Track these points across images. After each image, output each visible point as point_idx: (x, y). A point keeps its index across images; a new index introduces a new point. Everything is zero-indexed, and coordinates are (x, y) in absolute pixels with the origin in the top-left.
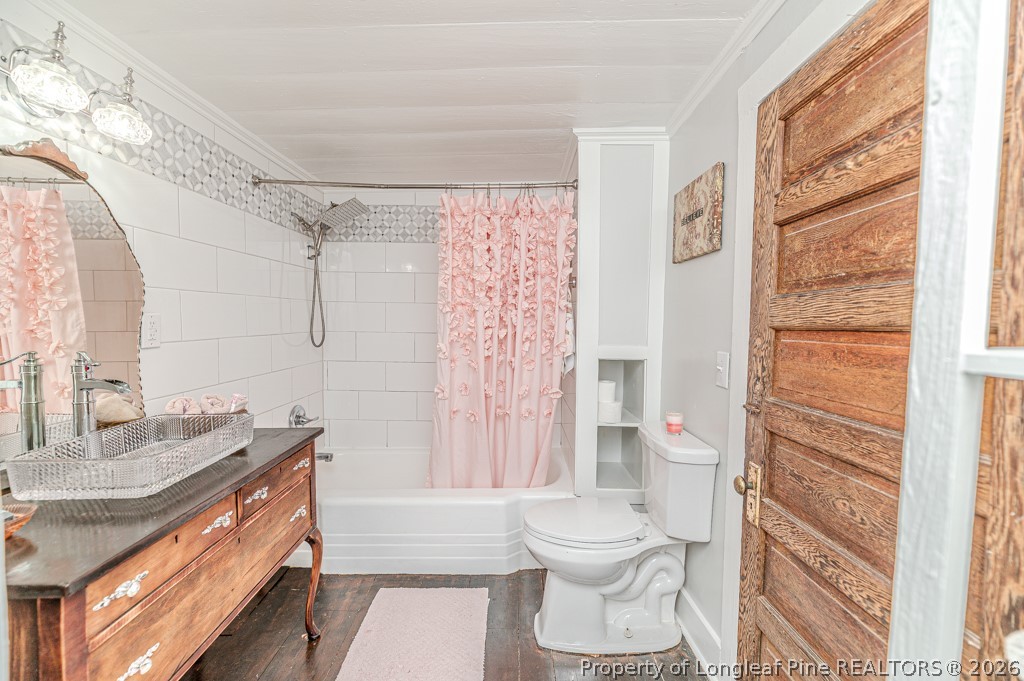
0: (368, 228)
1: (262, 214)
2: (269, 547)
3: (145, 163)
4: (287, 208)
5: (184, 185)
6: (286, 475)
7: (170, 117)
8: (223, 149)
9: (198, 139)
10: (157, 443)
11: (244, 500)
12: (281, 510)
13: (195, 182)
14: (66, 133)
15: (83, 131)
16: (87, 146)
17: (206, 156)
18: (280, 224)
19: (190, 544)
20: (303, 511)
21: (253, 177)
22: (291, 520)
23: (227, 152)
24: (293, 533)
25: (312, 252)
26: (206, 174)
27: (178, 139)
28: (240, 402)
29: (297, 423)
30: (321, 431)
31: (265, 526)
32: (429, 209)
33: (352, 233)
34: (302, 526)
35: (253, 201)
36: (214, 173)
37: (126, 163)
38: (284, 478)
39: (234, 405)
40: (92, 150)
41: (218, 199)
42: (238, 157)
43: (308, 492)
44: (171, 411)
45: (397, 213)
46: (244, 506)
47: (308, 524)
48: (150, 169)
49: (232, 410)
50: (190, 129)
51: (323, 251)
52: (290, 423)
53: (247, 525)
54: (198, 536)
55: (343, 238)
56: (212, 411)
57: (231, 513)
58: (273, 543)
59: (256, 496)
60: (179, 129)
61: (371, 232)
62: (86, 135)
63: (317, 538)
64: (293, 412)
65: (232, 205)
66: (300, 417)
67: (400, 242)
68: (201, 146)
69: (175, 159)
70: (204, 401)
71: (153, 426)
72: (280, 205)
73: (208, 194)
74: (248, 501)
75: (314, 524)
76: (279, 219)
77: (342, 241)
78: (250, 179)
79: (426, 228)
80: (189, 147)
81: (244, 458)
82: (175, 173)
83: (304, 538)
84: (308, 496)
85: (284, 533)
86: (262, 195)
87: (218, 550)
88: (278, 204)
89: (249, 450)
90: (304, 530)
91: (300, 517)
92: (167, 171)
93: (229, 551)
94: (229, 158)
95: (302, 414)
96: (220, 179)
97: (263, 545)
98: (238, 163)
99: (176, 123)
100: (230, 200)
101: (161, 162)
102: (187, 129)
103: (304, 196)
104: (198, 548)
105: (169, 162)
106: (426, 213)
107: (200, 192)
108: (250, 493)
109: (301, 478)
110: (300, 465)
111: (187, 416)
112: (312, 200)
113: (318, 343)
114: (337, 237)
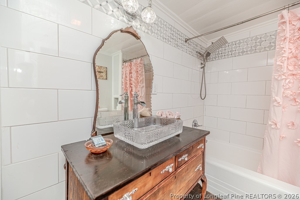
0: (224, 53)
1: (187, 52)
2: (187, 181)
3: (156, 35)
4: (195, 50)
5: (166, 42)
6: (194, 150)
7: (163, 20)
8: (177, 30)
9: (170, 27)
10: (153, 125)
11: (178, 159)
12: (192, 166)
13: (169, 41)
14: (137, 26)
15: (141, 25)
16: (141, 30)
17: (172, 32)
18: (193, 55)
19: (156, 177)
20: (200, 167)
21: (185, 39)
22: (196, 170)
23: (178, 31)
24: (196, 176)
25: (203, 66)
26: (172, 39)
27: (165, 27)
28: (178, 115)
29: (195, 126)
30: (209, 133)
31: (186, 171)
32: (258, 37)
33: (218, 56)
34: (199, 173)
35: (185, 47)
36: (174, 38)
37: (151, 35)
38: (194, 151)
39: (176, 116)
40: (143, 31)
41: (175, 47)
42: (181, 32)
43: (202, 159)
44: (158, 115)
45: (240, 43)
46: (178, 162)
47: (202, 173)
48: (157, 37)
49: (176, 118)
50: (168, 24)
51: (206, 65)
52: (193, 126)
53: (179, 171)
54: (159, 174)
55: (214, 59)
56: (169, 117)
57: (173, 165)
58: (188, 180)
59: (183, 158)
60: (165, 23)
61: (226, 54)
62: (141, 26)
63: (205, 180)
64: (194, 122)
65: (179, 49)
66: (196, 124)
67: (241, 55)
68: (171, 29)
69: (163, 34)
70: (167, 113)
71: (153, 119)
72: (193, 49)
73: (172, 45)
74: (180, 160)
75: (203, 173)
76: (192, 54)
77: (213, 60)
78: (184, 40)
79: (255, 46)
80: (167, 29)
81: (179, 138)
82: (163, 38)
83: (200, 179)
84: (202, 160)
85: (193, 176)
86: (188, 45)
87: (167, 181)
88: (192, 48)
89: (181, 135)
90: (200, 175)
91: (199, 170)
92: (161, 37)
93: (171, 182)
94: (179, 33)
95: (196, 123)
96: (176, 40)
97: (184, 181)
98: (181, 34)
99: (164, 21)
100: (178, 47)
101: (160, 34)
102: (167, 24)
103: (201, 46)
104: (159, 179)
105: (162, 35)
106: (257, 38)
107: (170, 44)
108: (181, 156)
109: (200, 152)
110: (200, 146)
111: (162, 118)
112: (203, 47)
113: (203, 98)
114: (211, 60)
